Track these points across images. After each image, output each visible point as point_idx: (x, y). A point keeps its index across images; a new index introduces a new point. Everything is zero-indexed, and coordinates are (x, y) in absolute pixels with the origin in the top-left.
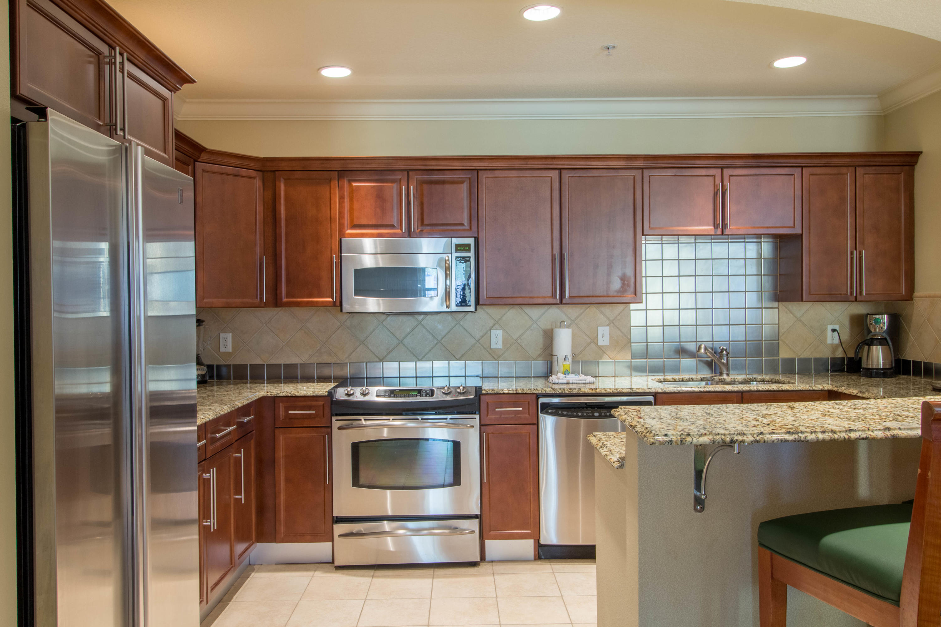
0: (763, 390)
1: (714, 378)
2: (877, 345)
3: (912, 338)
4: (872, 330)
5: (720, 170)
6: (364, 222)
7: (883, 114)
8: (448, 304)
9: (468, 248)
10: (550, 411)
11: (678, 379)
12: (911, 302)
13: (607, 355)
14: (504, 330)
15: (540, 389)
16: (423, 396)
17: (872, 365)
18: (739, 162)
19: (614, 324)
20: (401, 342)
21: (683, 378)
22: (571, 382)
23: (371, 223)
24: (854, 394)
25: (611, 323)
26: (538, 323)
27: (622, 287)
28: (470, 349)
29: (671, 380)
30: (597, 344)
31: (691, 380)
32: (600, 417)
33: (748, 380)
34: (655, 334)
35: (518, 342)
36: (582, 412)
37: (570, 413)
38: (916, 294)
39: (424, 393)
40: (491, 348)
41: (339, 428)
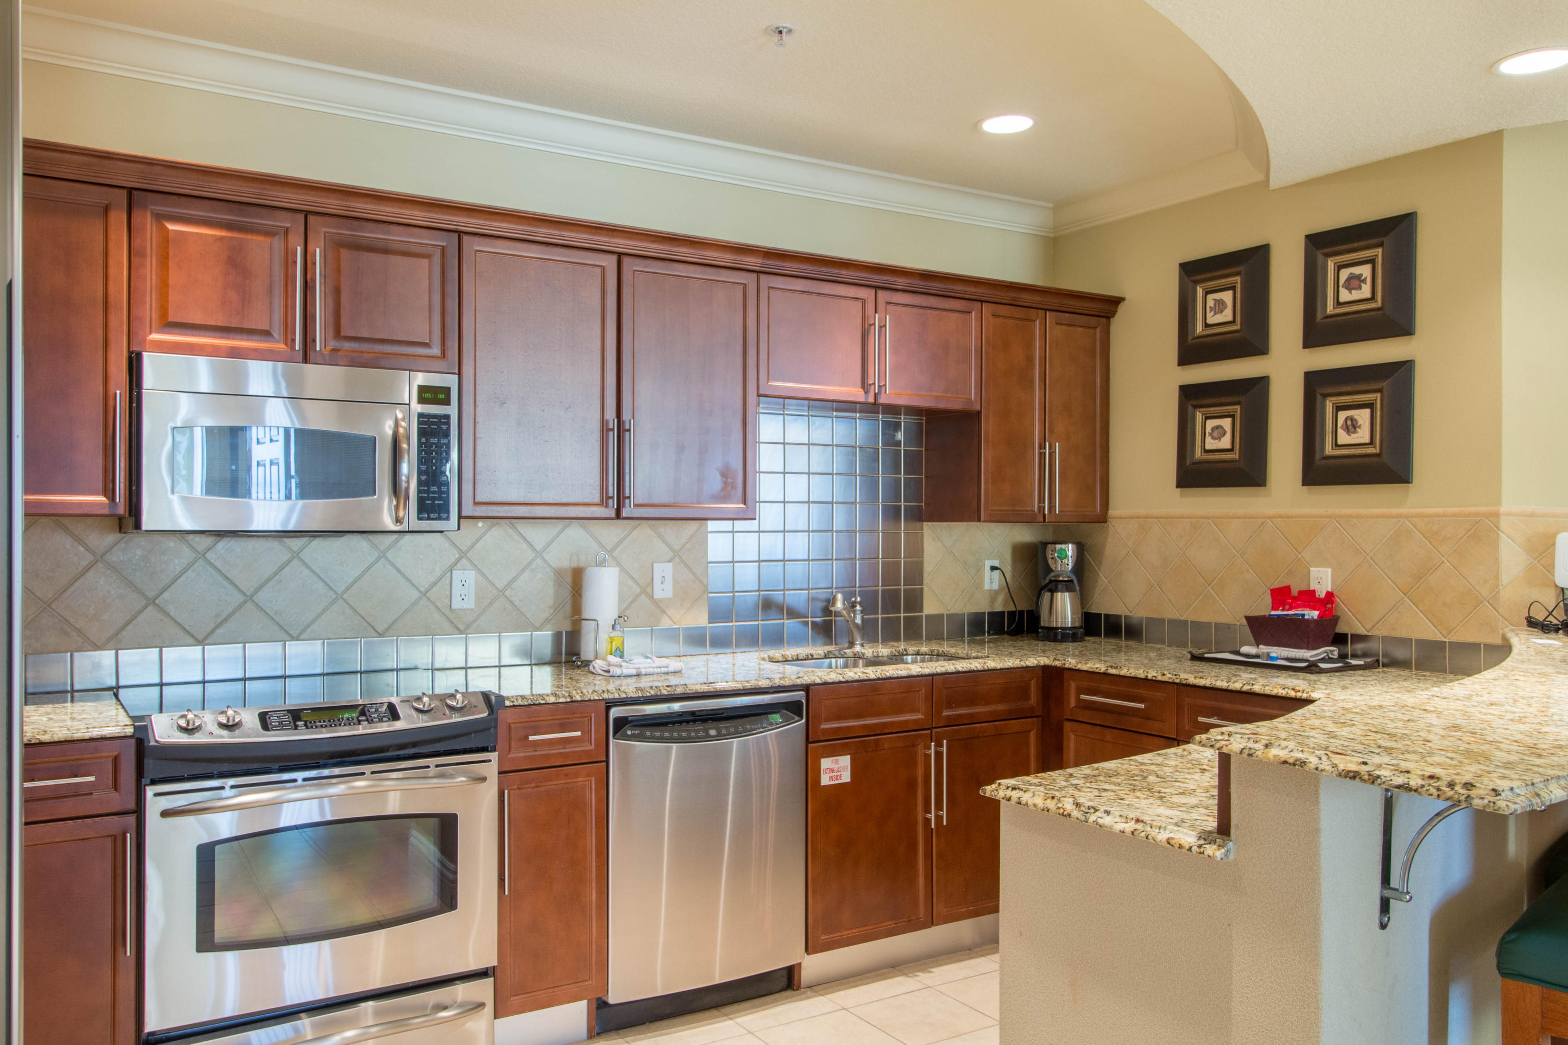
0: (963, 670)
1: (845, 653)
2: (1062, 591)
3: (1104, 579)
4: (1053, 567)
5: (873, 291)
6: (197, 318)
7: (1052, 235)
8: (401, 514)
9: (443, 396)
10: (629, 732)
11: (790, 656)
12: (1103, 524)
13: (668, 616)
14: (479, 571)
15: (614, 691)
16: (375, 720)
17: (1056, 621)
18: (901, 282)
19: (681, 559)
20: (249, 598)
21: (797, 655)
22: (643, 671)
23: (212, 322)
24: (1102, 671)
25: (676, 556)
26: (547, 557)
27: (723, 489)
28: (406, 612)
29: (781, 659)
30: (651, 597)
31: (810, 657)
32: (719, 736)
33: (897, 654)
34: (747, 577)
35: (506, 594)
36: (688, 731)
37: (666, 734)
38: (1111, 512)
39: (373, 713)
40: (453, 607)
41: (165, 814)
